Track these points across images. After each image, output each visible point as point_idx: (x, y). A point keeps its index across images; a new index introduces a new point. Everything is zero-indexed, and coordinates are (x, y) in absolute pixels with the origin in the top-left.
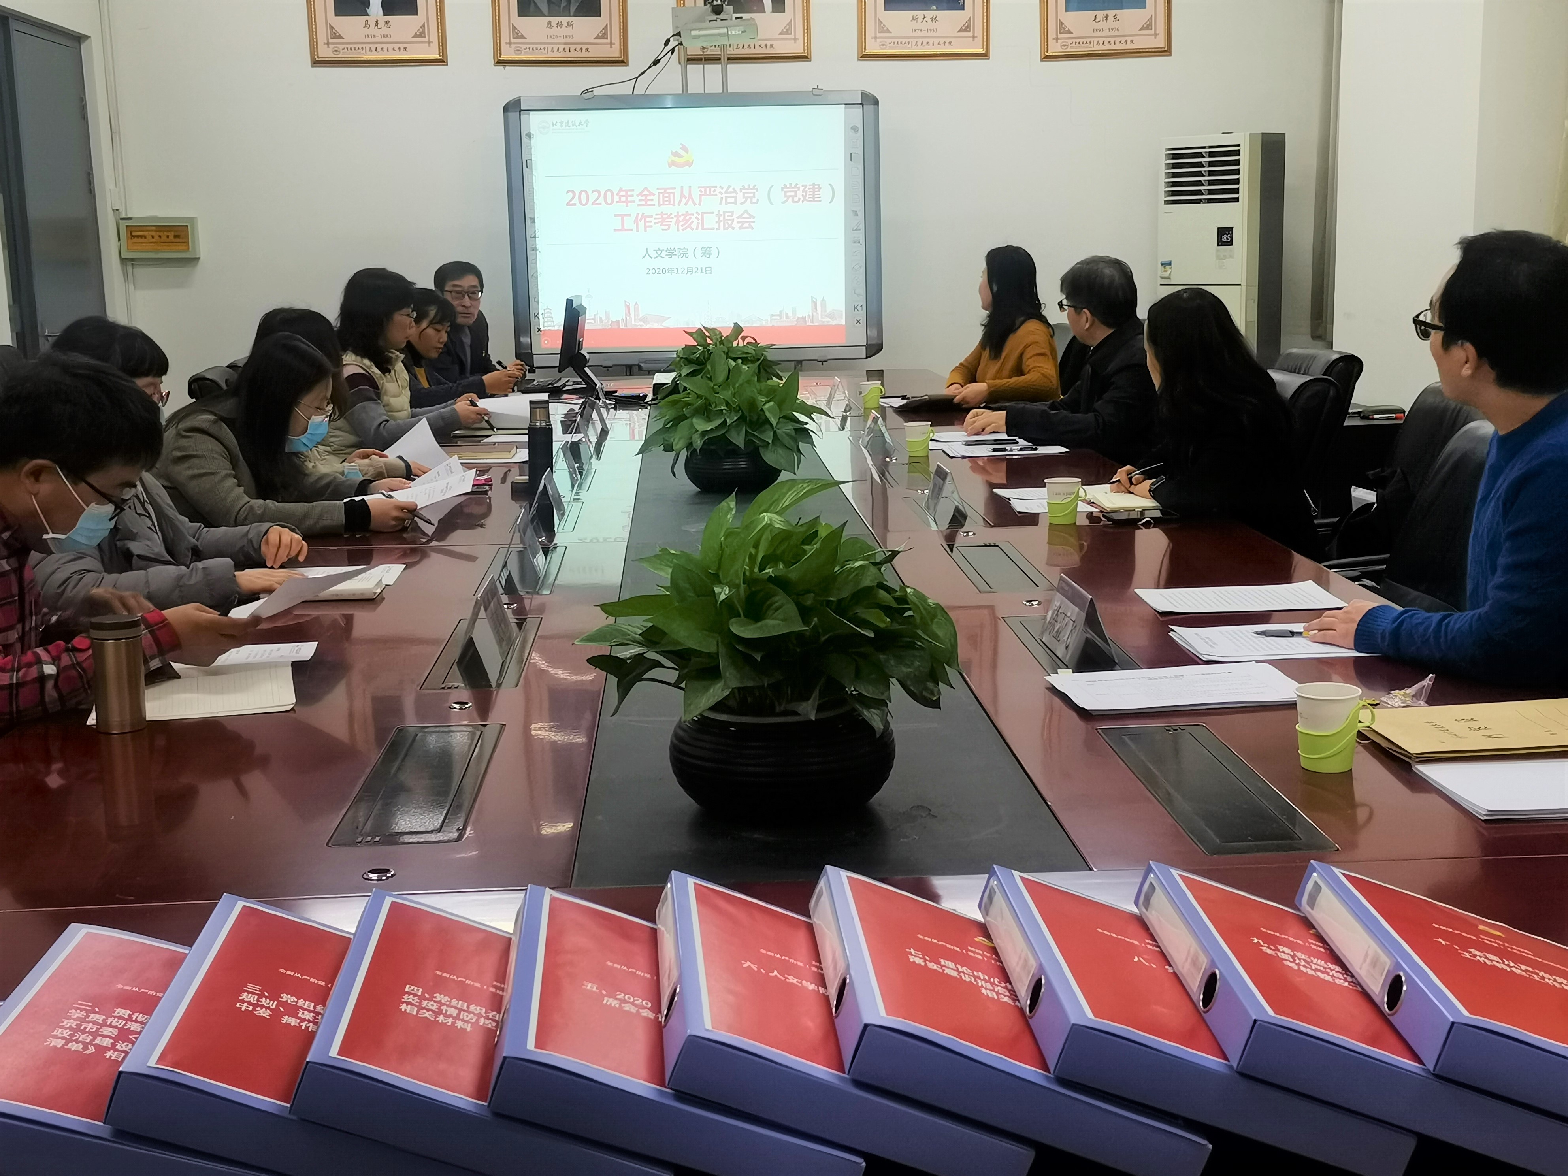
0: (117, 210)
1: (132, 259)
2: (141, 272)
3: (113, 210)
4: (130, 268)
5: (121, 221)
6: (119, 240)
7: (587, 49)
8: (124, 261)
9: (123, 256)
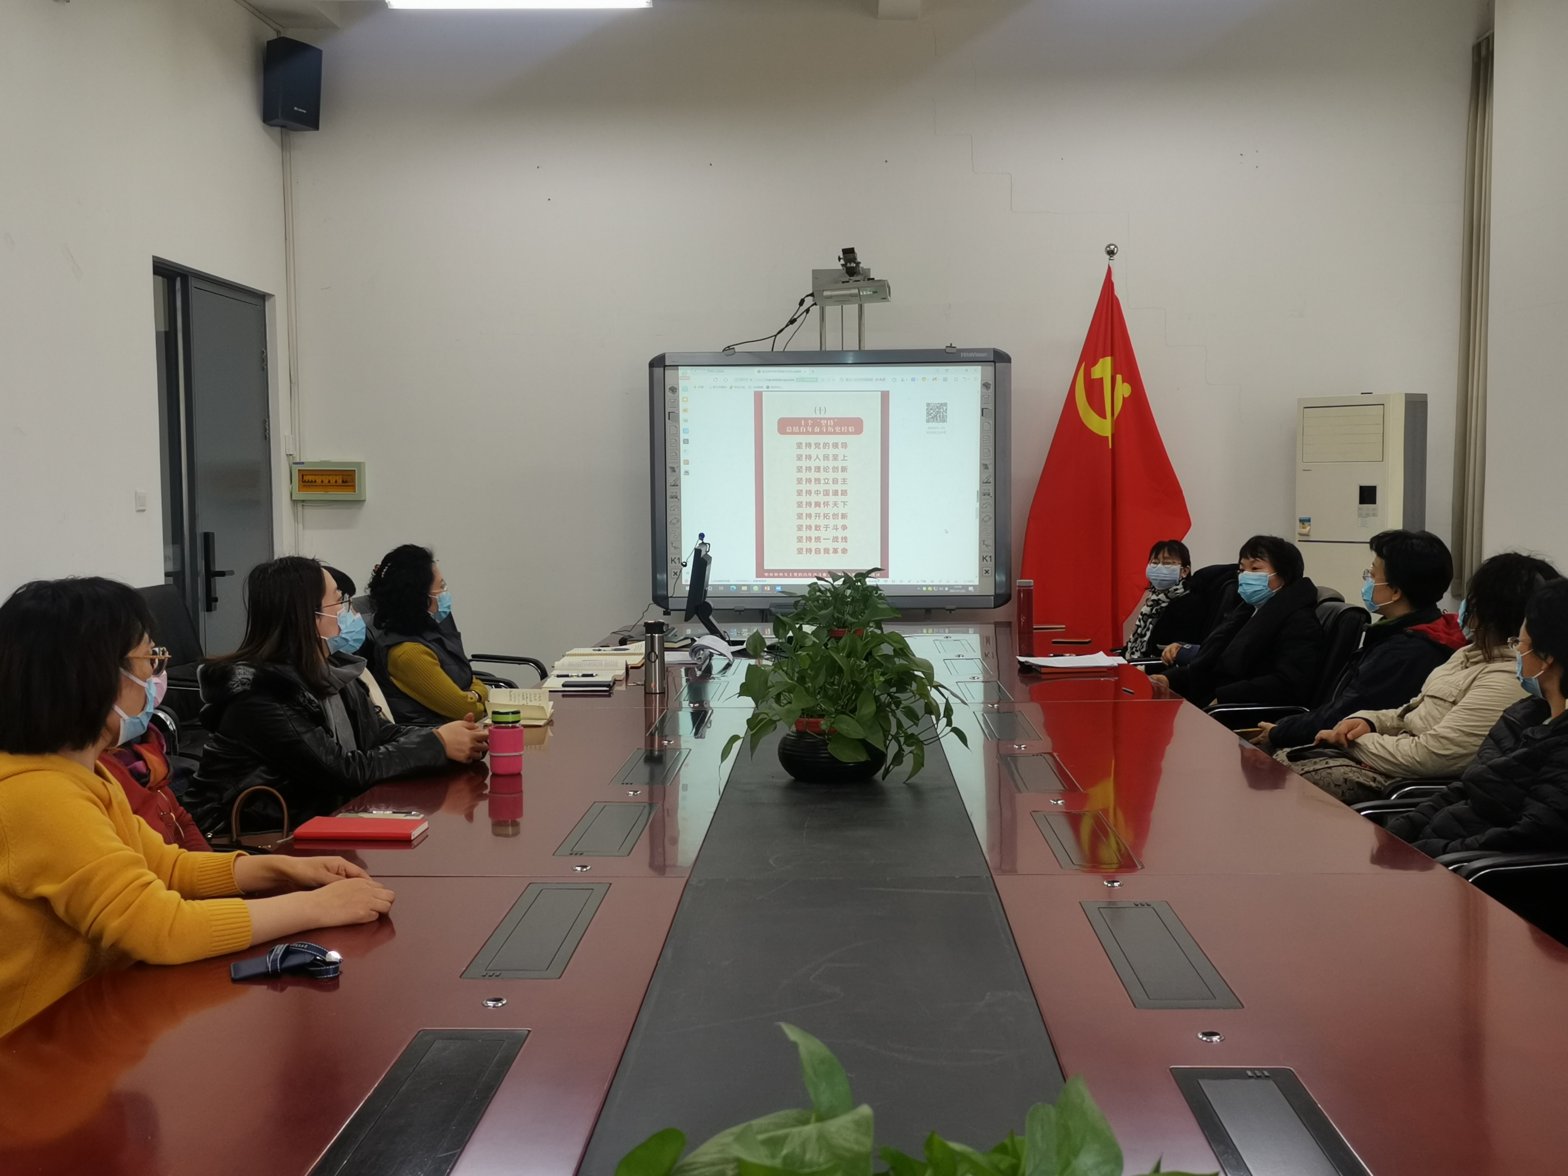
0: (291, 455)
1: (303, 501)
2: (312, 514)
3: (287, 455)
4: (300, 508)
5: (293, 465)
6: (291, 483)
8: (295, 502)
9: (293, 499)
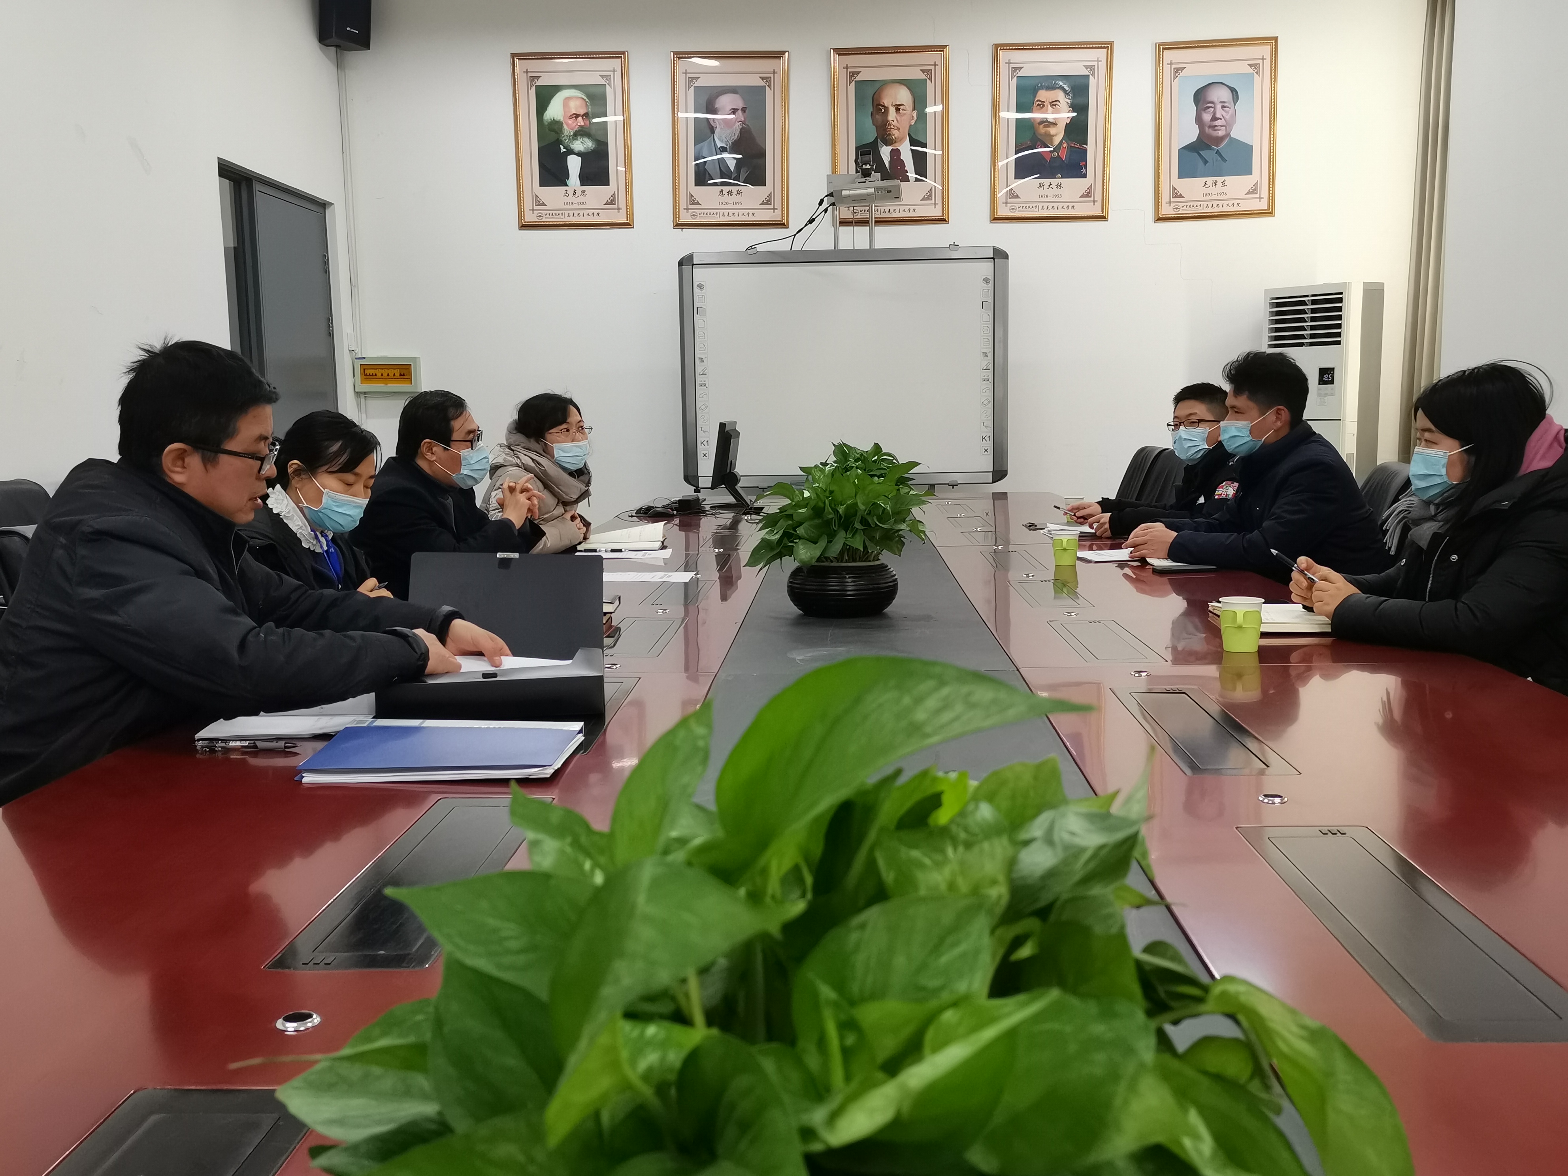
0: (353, 350)
1: (365, 393)
2: (373, 404)
3: (349, 350)
4: (363, 400)
5: (355, 360)
6: (354, 376)
7: (753, 214)
8: (358, 394)
9: (356, 391)
